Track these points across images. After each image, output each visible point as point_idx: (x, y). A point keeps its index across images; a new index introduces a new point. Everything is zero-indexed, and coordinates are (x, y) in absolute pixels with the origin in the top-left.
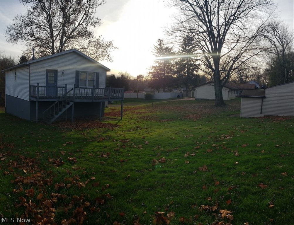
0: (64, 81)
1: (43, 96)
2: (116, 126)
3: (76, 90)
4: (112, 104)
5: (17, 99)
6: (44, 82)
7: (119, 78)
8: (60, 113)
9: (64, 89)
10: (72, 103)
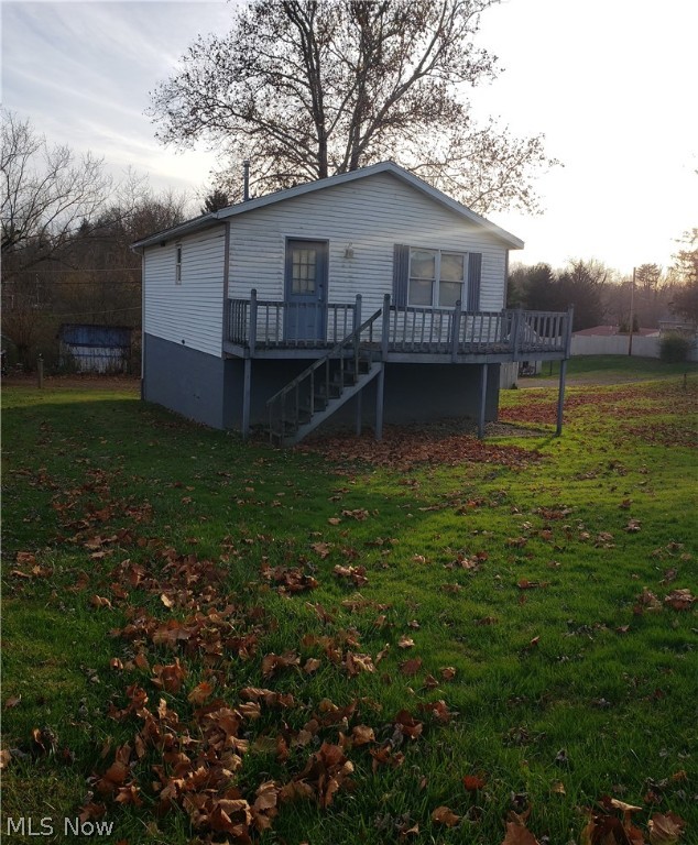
0: (354, 285)
1: (272, 339)
2: (535, 456)
3: (392, 319)
4: (536, 376)
5: (181, 349)
6: (278, 286)
7: (565, 278)
8: (334, 405)
9: (350, 312)
10: (376, 368)
